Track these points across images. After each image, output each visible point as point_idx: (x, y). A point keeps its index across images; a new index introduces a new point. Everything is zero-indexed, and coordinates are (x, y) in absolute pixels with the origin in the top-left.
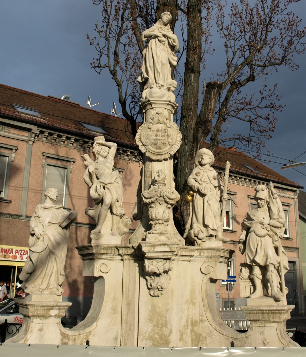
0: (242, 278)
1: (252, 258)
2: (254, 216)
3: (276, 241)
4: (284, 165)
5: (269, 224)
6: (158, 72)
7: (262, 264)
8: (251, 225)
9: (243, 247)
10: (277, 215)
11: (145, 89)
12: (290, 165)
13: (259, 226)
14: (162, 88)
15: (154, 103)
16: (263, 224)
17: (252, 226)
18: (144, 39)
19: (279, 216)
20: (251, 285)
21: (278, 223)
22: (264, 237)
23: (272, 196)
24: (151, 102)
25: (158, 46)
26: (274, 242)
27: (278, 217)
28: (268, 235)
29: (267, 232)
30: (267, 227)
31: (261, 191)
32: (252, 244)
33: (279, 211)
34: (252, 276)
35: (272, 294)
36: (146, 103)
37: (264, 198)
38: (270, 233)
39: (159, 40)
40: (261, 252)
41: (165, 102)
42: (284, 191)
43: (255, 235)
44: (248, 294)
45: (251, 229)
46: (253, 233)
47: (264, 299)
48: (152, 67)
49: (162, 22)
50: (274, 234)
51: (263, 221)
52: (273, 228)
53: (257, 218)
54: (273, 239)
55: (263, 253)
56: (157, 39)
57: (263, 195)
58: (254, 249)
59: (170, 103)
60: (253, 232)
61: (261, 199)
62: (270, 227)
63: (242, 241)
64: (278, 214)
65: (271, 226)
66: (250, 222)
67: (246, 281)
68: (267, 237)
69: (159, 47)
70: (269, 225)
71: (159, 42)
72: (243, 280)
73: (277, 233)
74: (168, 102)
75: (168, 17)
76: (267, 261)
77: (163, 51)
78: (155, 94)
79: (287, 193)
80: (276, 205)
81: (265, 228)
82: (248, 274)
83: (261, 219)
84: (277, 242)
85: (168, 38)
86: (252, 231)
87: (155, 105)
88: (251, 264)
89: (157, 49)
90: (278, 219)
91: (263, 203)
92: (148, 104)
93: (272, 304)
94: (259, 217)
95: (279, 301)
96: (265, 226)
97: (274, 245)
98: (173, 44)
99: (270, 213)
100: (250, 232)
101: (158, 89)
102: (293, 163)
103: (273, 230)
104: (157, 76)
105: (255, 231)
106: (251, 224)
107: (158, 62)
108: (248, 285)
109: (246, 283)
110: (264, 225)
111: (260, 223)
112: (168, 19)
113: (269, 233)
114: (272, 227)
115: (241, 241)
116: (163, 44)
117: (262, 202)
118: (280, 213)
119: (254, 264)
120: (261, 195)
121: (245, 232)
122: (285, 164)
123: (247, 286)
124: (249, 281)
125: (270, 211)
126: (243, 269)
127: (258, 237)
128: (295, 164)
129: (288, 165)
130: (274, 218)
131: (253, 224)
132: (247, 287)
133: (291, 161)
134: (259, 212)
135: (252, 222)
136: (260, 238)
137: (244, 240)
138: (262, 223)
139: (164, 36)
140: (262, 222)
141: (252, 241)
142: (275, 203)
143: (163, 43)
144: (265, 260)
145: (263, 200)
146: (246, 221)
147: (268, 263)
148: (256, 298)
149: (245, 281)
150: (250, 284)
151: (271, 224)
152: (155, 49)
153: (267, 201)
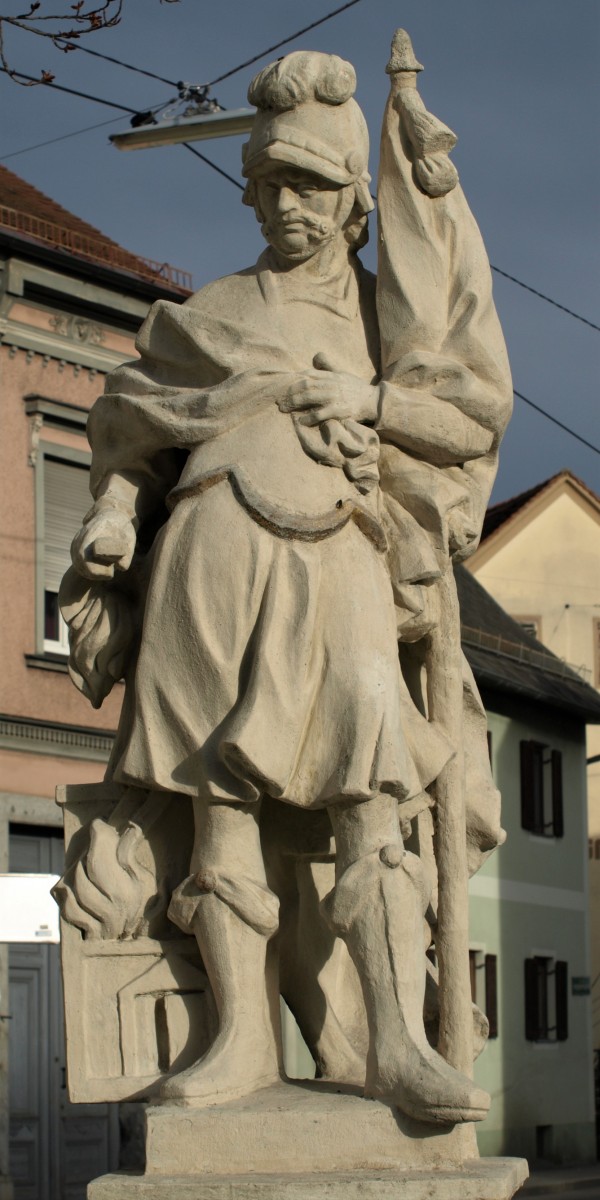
0: (93, 924)
1: (200, 736)
2: (235, 337)
3: (422, 581)
4: (139, 119)
5: (369, 423)
7: (298, 789)
8: (196, 423)
9: (106, 629)
10: (443, 337)
12: (184, 121)
13: (281, 430)
16: (322, 414)
17: (211, 436)
19: (467, 351)
20: (172, 983)
21: (452, 412)
22: (321, 535)
23: (406, 167)
26: (409, 592)
27: (452, 360)
28: (361, 521)
29: (346, 490)
30: (352, 444)
31: (311, 110)
32: (211, 597)
33: (459, 310)
34: (195, 901)
35: (383, 1062)
37: (337, 174)
38: (374, 503)
40: (293, 681)
42: (91, 327)
43: (243, 518)
44: (143, 1072)
45: (202, 464)
46: (220, 498)
47: (311, 1115)
50: (404, 514)
51: (318, 387)
52: (406, 464)
53: (265, 362)
54: (393, 564)
55: (309, 686)
57: (336, 143)
58: (229, 651)
60: (225, 484)
61: (308, 180)
62: (376, 450)
63: (110, 571)
64: (459, 330)
65: (387, 437)
66: (187, 394)
67: (129, 946)
68: (351, 537)
70: (368, 433)
72: (97, 944)
73: (440, 502)
76: (344, 759)
79: (108, 344)
80: (443, 249)
81: (334, 452)
82: (149, 887)
83: (295, 370)
84: (431, 591)
86: (213, 480)
88: (190, 790)
90: (456, 375)
91: (326, 222)
93: (375, 1159)
94: (274, 351)
95: (446, 1126)
96: (338, 431)
97: (407, 617)
99: (384, 322)
100: (195, 490)
102: (206, 111)
103: (403, 477)
105: (244, 475)
106: (198, 409)
108: (139, 986)
109: (125, 970)
110: (323, 427)
111: (293, 409)
113: (362, 500)
114: (391, 449)
115: (97, 569)
117: (320, 210)
118: (473, 326)
119: (217, 791)
120: (318, 144)
121: (122, 494)
122: (141, 108)
123: (128, 995)
124: (156, 947)
125: (383, 299)
126: (105, 835)
127: (265, 539)
128: (217, 114)
129: (165, 120)
130: (420, 368)
131: (221, 410)
132: (130, 1008)
133: (194, 93)
134: (279, 307)
135: (216, 395)
136: (284, 546)
137: (126, 563)
138: (310, 407)
140: (314, 395)
141: (208, 573)
142: (431, 232)
144: (322, 750)
145: (330, 197)
146: (141, 389)
147: (358, 782)
148: (228, 1107)
149: (111, 945)
150: (164, 977)
151: (391, 419)
153: (358, 210)
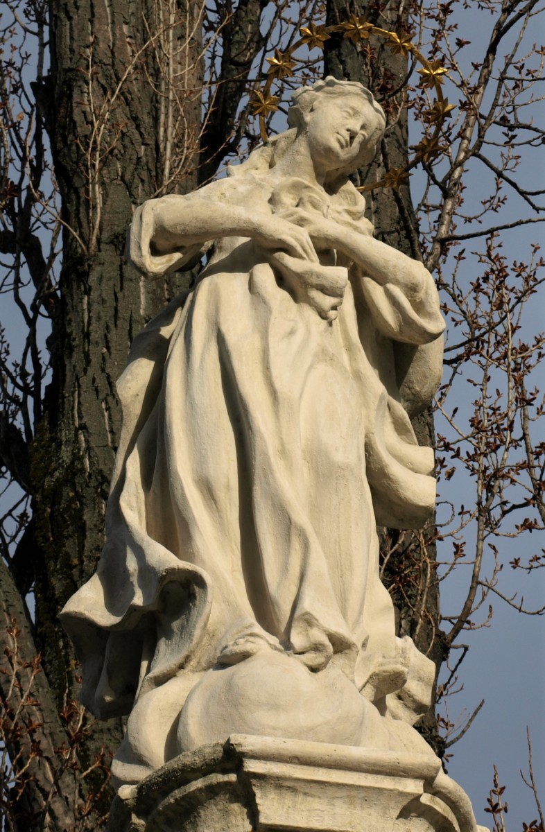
6: (288, 526)
11: (160, 681)
14: (337, 668)
15: (279, 783)
18: (158, 265)
24: (252, 766)
25: (278, 327)
36: (198, 784)
39: (282, 279)
41: (386, 783)
48: (221, 495)
49: (302, 147)
56: (264, 273)
59: (426, 799)
69: (292, 333)
71: (284, 294)
74: (413, 787)
75: (355, 113)
77: (322, 368)
78: (275, 707)
85: (360, 269)
87: (288, 798)
89: (276, 347)
92: (212, 791)
98: (406, 321)
101: (296, 667)
104: (285, 568)
107: (284, 452)
112: (355, 125)
116: (323, 315)
139: (328, 251)
143: (327, 301)
152: (256, 342)
